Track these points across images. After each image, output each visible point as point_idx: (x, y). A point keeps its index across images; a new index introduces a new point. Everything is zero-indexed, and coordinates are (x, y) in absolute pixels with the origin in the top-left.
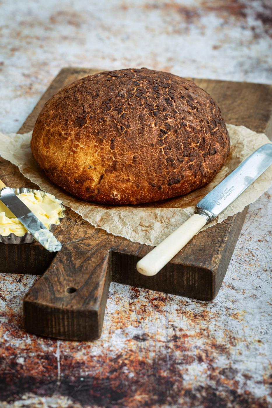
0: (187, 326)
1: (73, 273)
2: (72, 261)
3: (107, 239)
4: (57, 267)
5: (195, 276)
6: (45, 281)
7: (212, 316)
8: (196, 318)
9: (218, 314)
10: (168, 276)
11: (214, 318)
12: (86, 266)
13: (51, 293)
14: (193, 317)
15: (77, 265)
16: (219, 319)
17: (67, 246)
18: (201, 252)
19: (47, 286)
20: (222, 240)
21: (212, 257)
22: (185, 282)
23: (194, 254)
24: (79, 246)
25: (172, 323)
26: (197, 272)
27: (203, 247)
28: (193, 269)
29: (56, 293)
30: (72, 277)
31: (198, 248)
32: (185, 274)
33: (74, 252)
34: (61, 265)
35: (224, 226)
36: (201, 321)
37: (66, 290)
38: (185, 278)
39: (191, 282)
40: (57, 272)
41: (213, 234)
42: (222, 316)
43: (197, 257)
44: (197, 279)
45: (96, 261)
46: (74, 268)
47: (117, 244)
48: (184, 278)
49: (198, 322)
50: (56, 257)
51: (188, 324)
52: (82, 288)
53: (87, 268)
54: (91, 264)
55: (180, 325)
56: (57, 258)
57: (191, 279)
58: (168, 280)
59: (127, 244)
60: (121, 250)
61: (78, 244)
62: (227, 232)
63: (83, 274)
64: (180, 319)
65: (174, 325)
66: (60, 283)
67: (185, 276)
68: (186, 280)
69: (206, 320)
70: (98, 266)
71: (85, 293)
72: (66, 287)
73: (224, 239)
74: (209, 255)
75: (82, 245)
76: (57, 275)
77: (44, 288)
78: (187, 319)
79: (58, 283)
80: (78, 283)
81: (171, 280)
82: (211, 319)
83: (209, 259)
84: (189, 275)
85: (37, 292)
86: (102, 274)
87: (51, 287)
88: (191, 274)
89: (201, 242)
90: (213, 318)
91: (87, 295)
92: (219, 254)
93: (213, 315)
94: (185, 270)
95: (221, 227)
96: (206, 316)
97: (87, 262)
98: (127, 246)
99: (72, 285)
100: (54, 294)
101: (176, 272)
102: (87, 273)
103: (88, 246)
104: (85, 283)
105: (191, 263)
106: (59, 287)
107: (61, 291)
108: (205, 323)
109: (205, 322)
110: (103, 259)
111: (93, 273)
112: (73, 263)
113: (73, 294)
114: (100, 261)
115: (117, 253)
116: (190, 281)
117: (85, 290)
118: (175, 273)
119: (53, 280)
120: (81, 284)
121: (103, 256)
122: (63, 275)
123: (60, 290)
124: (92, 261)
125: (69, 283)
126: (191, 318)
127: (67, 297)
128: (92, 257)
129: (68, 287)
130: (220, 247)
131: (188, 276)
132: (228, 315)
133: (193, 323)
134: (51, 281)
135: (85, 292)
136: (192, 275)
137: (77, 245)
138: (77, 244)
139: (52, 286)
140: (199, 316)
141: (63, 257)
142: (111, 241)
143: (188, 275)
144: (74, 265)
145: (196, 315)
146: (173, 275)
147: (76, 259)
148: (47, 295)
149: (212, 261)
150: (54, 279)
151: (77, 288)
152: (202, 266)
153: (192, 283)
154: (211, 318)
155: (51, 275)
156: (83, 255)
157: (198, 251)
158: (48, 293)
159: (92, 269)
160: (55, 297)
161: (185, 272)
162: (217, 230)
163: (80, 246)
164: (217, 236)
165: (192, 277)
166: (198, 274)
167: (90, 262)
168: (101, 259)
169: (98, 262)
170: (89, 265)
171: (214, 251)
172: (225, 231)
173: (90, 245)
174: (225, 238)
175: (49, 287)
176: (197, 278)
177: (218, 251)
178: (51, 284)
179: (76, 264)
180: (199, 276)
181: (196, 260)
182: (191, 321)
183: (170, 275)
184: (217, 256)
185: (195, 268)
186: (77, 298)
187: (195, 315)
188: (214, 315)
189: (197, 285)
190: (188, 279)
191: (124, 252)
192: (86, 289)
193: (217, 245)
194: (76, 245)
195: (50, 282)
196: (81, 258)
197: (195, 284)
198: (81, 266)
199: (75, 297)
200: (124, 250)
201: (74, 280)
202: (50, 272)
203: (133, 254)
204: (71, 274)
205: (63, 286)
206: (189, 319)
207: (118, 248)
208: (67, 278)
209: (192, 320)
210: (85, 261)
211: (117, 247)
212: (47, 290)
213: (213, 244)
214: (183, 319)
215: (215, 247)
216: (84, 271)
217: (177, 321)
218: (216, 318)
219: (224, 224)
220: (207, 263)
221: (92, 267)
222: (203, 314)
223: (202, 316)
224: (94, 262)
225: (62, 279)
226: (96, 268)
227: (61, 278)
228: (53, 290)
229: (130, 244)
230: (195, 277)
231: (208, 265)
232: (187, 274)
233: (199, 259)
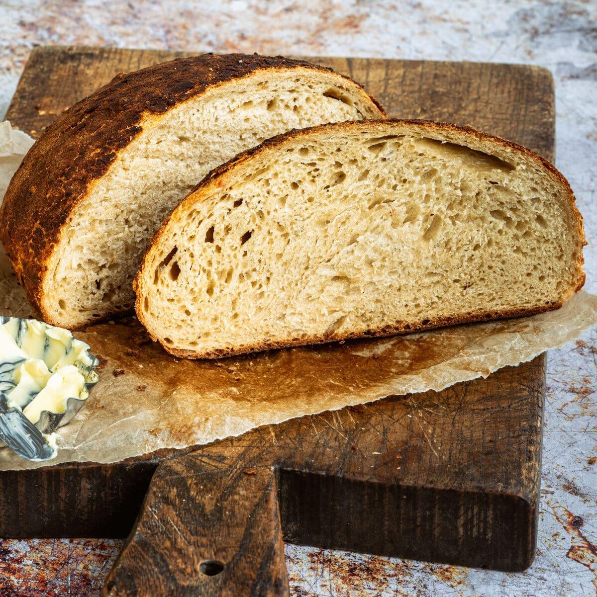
0: (331, 592)
1: (204, 527)
2: (192, 499)
3: (261, 442)
4: (160, 514)
5: (485, 514)
6: (144, 550)
7: (392, 572)
8: (354, 575)
9: (407, 566)
10: (419, 519)
11: (396, 575)
12: (229, 508)
13: (167, 578)
14: (346, 572)
15: (209, 508)
16: (407, 578)
17: (169, 464)
18: (490, 457)
19: (151, 561)
20: (531, 427)
21: (519, 467)
22: (461, 530)
23: (476, 463)
24: (198, 462)
25: (296, 584)
26: (491, 506)
27: (492, 445)
28: (482, 498)
29: (178, 576)
30: (205, 536)
31: (481, 450)
32: (462, 512)
33: (191, 478)
34: (168, 509)
35: (526, 393)
36: (365, 582)
37: (198, 567)
38: (461, 521)
39: (475, 530)
40: (165, 525)
41: (507, 414)
42: (413, 572)
43: (485, 470)
44: (491, 522)
45: (251, 495)
46: (203, 514)
47: (287, 451)
48: (458, 521)
49: (357, 582)
50: (151, 492)
51: (333, 586)
52: (236, 562)
53: (233, 512)
54: (241, 503)
55: (315, 589)
56: (154, 493)
57: (475, 522)
58: (419, 528)
59: (311, 449)
60: (301, 465)
61: (195, 457)
62: (536, 406)
63: (228, 526)
64: (317, 575)
65: (301, 589)
66: (180, 551)
67: (462, 518)
68: (465, 525)
69: (378, 579)
70: (257, 505)
71: (246, 571)
72: (198, 561)
73: (534, 424)
74: (512, 463)
75: (204, 459)
76: (168, 533)
77: (145, 567)
78: (332, 575)
79: (175, 554)
80: (224, 549)
81: (427, 527)
82: (388, 578)
83: (516, 474)
84: (472, 512)
85: (131, 578)
86: (274, 524)
87: (162, 565)
88: (475, 510)
89: (483, 433)
90: (393, 576)
91: (254, 576)
92: (534, 459)
93: (393, 569)
94: (461, 503)
95: (519, 398)
96: (377, 570)
97: (230, 498)
98: (311, 456)
99: (209, 556)
100: (174, 579)
101: (439, 509)
102: (238, 525)
103: (220, 462)
104: (241, 547)
105: (475, 484)
106: (179, 561)
107: (189, 570)
108: (374, 587)
109: (372, 585)
110: (265, 488)
111: (251, 524)
112: (198, 502)
113: (220, 576)
114: (259, 494)
115: (293, 472)
116: (472, 527)
117: (243, 564)
118: (436, 510)
119: (162, 547)
120: (232, 552)
121: (264, 481)
122: (183, 533)
123: (185, 569)
124: (239, 494)
125: (202, 549)
126: (342, 575)
127: (207, 584)
128: (238, 486)
129: (201, 561)
130: (530, 443)
131: (470, 517)
132: (428, 570)
133: (345, 586)
134: (157, 549)
135: (245, 569)
136: (479, 513)
137: (193, 460)
138: (193, 456)
139: (164, 561)
140: (362, 570)
141: (169, 491)
142: (271, 446)
143: (470, 513)
144: (200, 507)
145: (355, 568)
146: (432, 517)
147: (199, 492)
148: (157, 583)
149: (523, 477)
150: (163, 544)
151: (223, 562)
152: (505, 490)
153: (478, 531)
154: (389, 576)
155: (152, 535)
156: (215, 483)
157: (484, 457)
158: (158, 578)
159: (247, 514)
160: (177, 586)
161: (462, 508)
162: (512, 404)
163: (201, 461)
164: (515, 418)
165: (479, 519)
166: (494, 510)
167: (236, 497)
168: (259, 490)
169: (255, 497)
170: (237, 507)
171: (520, 454)
172: (531, 406)
173: (225, 458)
174: (536, 421)
175: (157, 565)
176: (492, 519)
177: (530, 452)
178: (158, 557)
179: (204, 505)
180: (495, 515)
181: (486, 476)
182: (340, 581)
183: (424, 518)
184: (530, 464)
185: (487, 495)
186: (232, 584)
187: (353, 567)
188: (395, 569)
189: (490, 535)
190: (468, 524)
191: (310, 468)
192: (247, 562)
193: (523, 438)
194: (191, 460)
195: (156, 552)
196: (211, 490)
197: (485, 533)
198: (219, 510)
199: (225, 582)
200: (308, 465)
201: (212, 543)
202: (149, 529)
203: (333, 473)
204: (200, 529)
205: (189, 558)
206: (337, 575)
207: (293, 460)
208: (193, 539)
209: (343, 578)
210: (223, 498)
211: (290, 458)
212: (153, 570)
213: (513, 437)
214: (322, 576)
215: (520, 443)
216: (229, 521)
217: (308, 579)
218: (400, 577)
219: (524, 390)
220: (513, 482)
221: (245, 508)
222: (371, 566)
223: (368, 569)
224: (246, 498)
225: (181, 543)
226: (254, 511)
227: (179, 540)
228: (169, 570)
229: (318, 451)
230: (486, 517)
231: (516, 486)
232: (466, 512)
233: (491, 474)
